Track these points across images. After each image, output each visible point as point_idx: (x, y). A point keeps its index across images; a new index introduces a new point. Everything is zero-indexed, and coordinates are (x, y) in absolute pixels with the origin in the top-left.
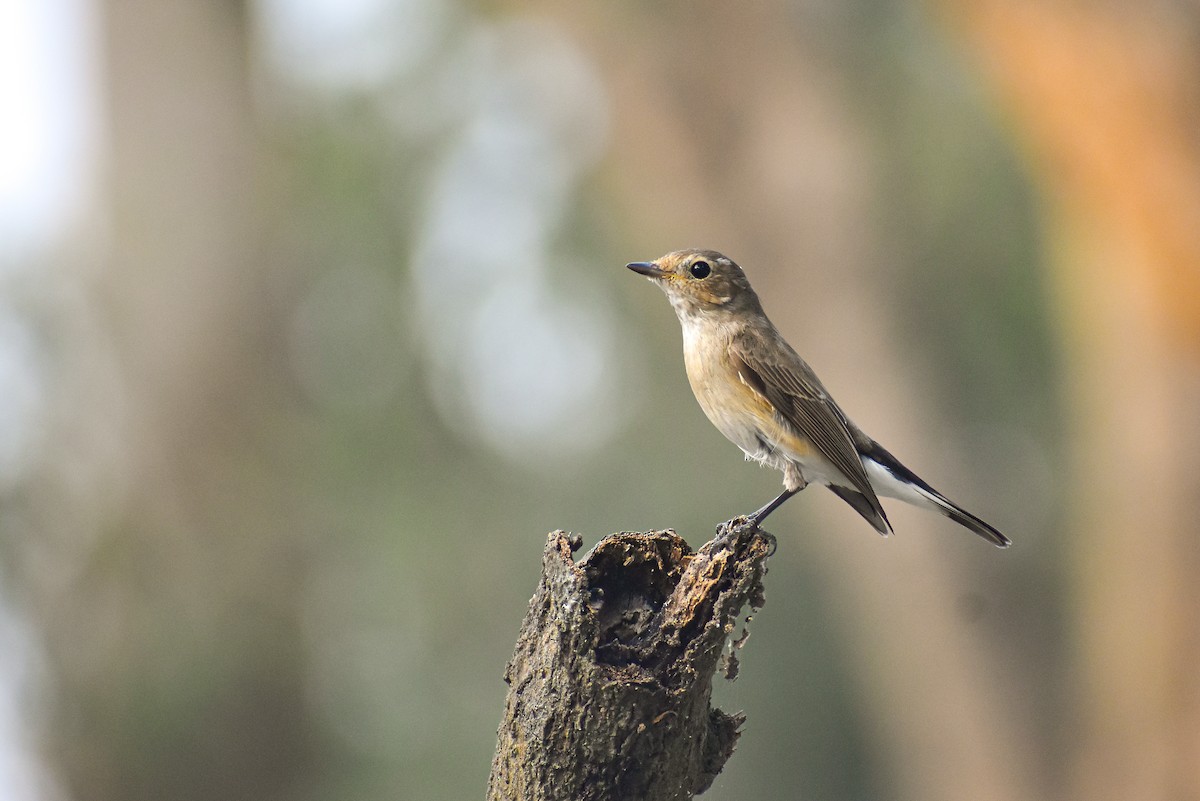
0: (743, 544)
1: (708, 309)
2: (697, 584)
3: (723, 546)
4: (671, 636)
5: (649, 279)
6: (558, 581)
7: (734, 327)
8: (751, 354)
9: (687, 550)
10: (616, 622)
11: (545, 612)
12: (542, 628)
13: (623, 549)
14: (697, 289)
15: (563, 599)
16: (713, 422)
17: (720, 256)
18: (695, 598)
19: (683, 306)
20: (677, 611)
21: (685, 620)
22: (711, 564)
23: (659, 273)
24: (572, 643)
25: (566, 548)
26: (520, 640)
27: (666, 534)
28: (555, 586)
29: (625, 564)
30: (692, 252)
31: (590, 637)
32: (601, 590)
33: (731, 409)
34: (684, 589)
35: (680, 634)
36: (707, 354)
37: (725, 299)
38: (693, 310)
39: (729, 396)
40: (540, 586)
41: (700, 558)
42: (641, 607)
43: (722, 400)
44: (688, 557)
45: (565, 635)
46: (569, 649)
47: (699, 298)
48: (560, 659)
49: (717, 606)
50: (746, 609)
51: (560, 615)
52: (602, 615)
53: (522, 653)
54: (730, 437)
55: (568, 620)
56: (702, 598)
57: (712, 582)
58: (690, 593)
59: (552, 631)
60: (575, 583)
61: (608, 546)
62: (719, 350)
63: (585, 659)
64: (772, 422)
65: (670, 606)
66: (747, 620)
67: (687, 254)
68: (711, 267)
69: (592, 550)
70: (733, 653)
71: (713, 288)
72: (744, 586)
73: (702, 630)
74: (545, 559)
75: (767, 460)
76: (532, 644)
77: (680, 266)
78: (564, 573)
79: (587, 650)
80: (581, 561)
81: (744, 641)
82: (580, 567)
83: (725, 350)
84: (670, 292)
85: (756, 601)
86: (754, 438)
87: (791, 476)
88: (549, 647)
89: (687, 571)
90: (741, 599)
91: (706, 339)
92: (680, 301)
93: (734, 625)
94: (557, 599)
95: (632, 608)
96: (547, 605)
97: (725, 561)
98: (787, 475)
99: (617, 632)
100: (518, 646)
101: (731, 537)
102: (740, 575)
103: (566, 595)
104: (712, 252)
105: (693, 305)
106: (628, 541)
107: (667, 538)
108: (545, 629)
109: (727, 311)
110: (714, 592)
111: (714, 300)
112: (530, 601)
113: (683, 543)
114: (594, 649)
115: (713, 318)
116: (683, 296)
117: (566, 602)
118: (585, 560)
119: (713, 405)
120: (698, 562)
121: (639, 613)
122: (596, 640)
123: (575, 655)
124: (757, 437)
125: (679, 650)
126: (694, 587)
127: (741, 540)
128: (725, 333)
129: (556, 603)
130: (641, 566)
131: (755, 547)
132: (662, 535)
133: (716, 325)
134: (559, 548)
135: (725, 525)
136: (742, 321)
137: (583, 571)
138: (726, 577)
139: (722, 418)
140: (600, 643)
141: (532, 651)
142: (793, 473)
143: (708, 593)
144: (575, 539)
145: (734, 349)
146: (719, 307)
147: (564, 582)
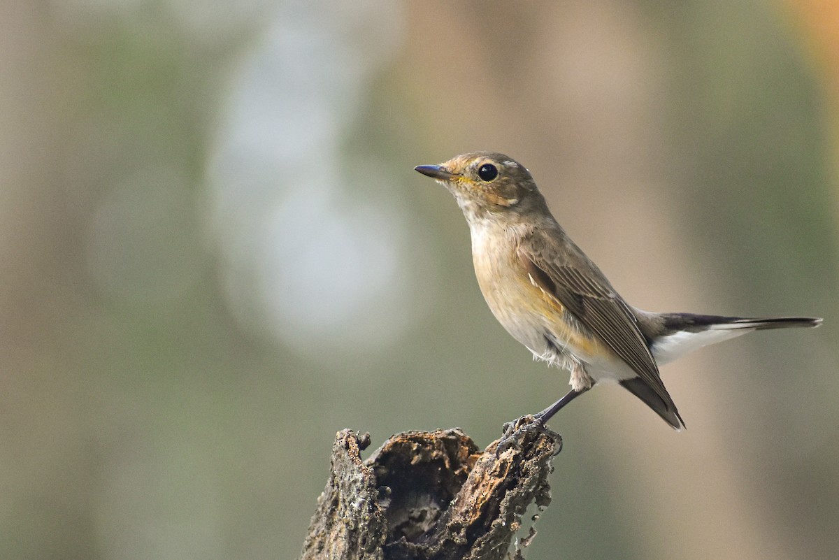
0: (529, 444)
1: (496, 211)
2: (484, 482)
3: (510, 445)
4: (458, 533)
5: (437, 181)
6: (346, 479)
7: (522, 228)
8: (540, 255)
9: (474, 450)
10: (404, 519)
11: (333, 510)
12: (330, 526)
13: (410, 448)
14: (484, 191)
15: (351, 497)
16: (501, 322)
17: (507, 159)
18: (482, 497)
19: (471, 208)
20: (464, 509)
21: (472, 519)
22: (497, 463)
23: (446, 175)
24: (360, 541)
25: (354, 446)
26: (308, 537)
27: (453, 433)
28: (343, 485)
29: (413, 463)
30: (480, 155)
31: (378, 534)
32: (388, 488)
33: (520, 310)
34: (470, 487)
35: (467, 532)
36: (496, 255)
37: (512, 201)
38: (480, 212)
39: (518, 297)
40: (329, 484)
41: (486, 457)
42: (428, 505)
43: (510, 300)
44: (475, 456)
45: (353, 533)
46: (357, 546)
47: (487, 200)
48: (348, 556)
49: (503, 504)
50: (532, 507)
51: (348, 513)
52: (389, 513)
53: (310, 551)
54: (517, 337)
55: (356, 517)
56: (489, 496)
57: (498, 481)
58: (477, 492)
59: (340, 529)
60: (363, 481)
61: (395, 444)
62: (507, 251)
63: (372, 557)
64: (561, 323)
65: (457, 504)
66: (534, 519)
67: (475, 157)
68: (499, 170)
69: (380, 449)
70: (519, 551)
71: (501, 191)
72: (529, 486)
73: (489, 529)
74: (334, 458)
75: (555, 360)
76: (321, 542)
77: (467, 169)
78: (352, 472)
79: (375, 548)
80: (369, 460)
81: (531, 540)
82: (368, 466)
83: (513, 251)
84: (458, 194)
85: (542, 499)
86: (542, 338)
87: (577, 376)
88: (337, 545)
89: (474, 470)
90: (527, 498)
91: (494, 241)
92: (468, 203)
93: (520, 522)
94: (345, 497)
95: (420, 506)
96: (336, 503)
97: (511, 460)
98: (573, 375)
99: (404, 530)
100: (306, 543)
101: (518, 437)
102: (526, 474)
103: (354, 493)
104: (499, 155)
105: (480, 207)
106: (415, 439)
107: (453, 437)
108: (334, 527)
109: (515, 213)
110: (500, 491)
111: (501, 202)
112: (319, 498)
113: (470, 442)
114: (382, 546)
115: (500, 219)
116: (470, 198)
117: (354, 500)
118: (372, 459)
119: (501, 306)
120: (484, 460)
121: (426, 512)
122: (384, 537)
123: (362, 552)
124: (546, 338)
125: (466, 548)
126: (481, 485)
127: (527, 440)
128: (513, 234)
129: (344, 501)
130: (429, 465)
131: (541, 447)
132: (450, 434)
133: (504, 226)
134: (347, 447)
135: (511, 424)
136: (530, 222)
137: (370, 469)
138: (513, 475)
139: (510, 318)
140: (387, 541)
141: (321, 548)
142: (579, 373)
143: (494, 491)
144: (363, 438)
145: (522, 251)
146: (506, 209)
147: (351, 480)
